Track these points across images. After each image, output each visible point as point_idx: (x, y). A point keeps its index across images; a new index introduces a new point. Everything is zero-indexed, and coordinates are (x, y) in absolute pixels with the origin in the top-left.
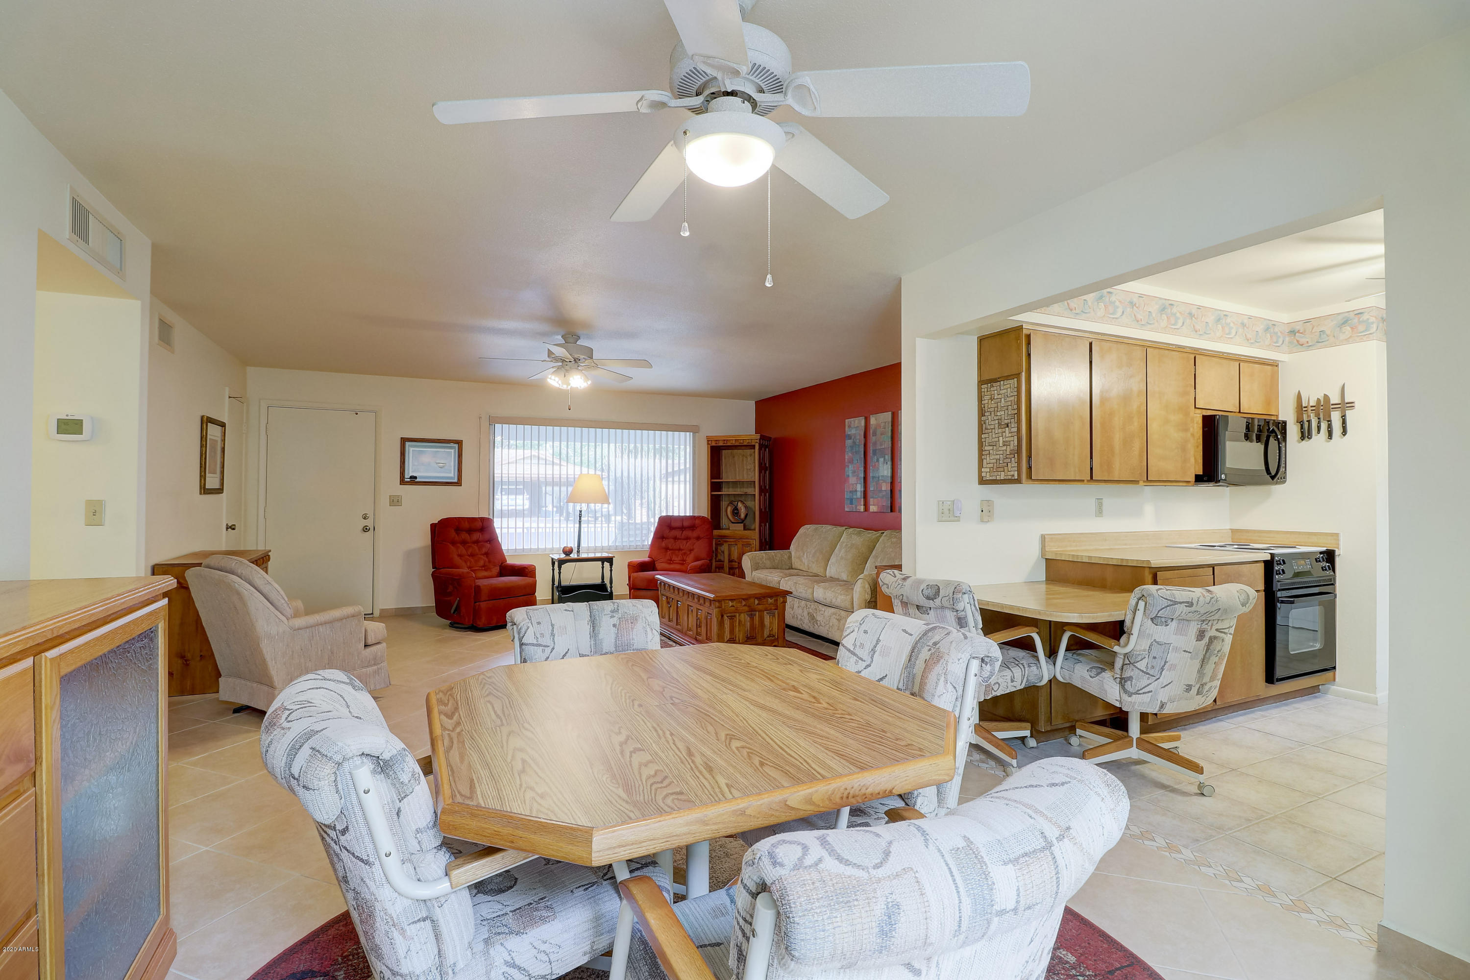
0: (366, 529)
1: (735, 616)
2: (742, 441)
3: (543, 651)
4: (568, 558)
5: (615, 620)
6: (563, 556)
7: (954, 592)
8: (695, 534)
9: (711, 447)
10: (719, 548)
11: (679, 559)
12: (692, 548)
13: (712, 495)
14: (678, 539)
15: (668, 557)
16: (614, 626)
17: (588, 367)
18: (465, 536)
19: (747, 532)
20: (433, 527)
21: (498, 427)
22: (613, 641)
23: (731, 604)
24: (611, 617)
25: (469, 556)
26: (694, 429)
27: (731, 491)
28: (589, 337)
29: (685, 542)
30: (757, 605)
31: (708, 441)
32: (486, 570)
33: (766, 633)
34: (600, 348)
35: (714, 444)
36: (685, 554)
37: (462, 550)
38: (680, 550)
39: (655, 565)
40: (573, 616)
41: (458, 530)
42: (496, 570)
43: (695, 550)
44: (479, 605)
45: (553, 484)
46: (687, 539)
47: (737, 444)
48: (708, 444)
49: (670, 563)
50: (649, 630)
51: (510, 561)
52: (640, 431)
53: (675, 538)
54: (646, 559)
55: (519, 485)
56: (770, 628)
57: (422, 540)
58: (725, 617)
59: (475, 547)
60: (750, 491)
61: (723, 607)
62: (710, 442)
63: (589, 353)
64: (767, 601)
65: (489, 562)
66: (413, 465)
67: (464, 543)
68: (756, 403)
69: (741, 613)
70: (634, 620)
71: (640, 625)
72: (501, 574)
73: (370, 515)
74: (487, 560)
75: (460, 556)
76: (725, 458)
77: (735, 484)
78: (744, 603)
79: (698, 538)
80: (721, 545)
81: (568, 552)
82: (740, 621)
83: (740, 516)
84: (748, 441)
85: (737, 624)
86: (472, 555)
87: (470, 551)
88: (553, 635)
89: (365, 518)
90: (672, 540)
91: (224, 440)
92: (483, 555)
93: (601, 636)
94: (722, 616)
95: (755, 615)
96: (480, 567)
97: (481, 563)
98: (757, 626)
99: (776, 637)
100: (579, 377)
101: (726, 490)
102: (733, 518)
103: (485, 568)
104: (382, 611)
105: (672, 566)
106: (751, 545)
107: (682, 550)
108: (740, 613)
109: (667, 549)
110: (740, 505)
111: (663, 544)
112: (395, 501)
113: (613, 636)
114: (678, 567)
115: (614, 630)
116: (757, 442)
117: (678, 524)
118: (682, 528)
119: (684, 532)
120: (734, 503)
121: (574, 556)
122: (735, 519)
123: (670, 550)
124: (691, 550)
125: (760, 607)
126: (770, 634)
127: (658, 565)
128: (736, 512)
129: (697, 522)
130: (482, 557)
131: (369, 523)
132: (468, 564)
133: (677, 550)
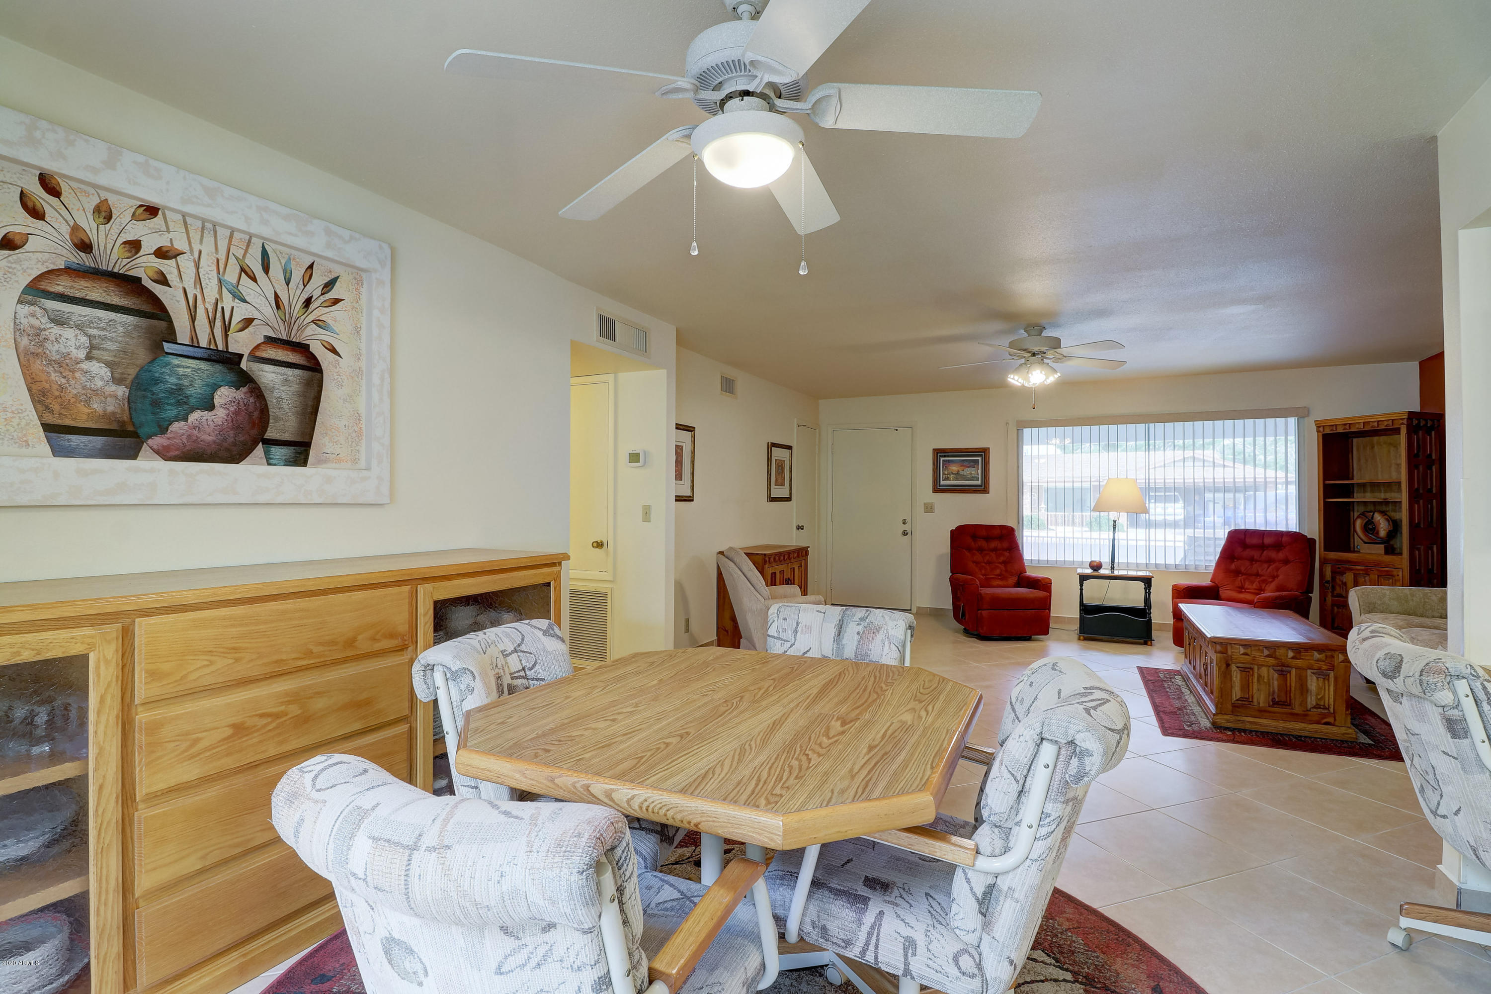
0: (905, 533)
1: (1252, 669)
2: (1376, 424)
3: (782, 645)
4: (1096, 574)
5: (860, 628)
6: (1089, 571)
7: (1422, 671)
8: (1281, 555)
9: (1324, 435)
10: (1338, 577)
11: (1254, 586)
12: (1275, 574)
13: (1325, 503)
14: (1256, 561)
15: (1238, 583)
16: (858, 633)
17: (1057, 360)
18: (982, 543)
19: (1388, 558)
20: (952, 531)
21: (1027, 431)
22: (855, 648)
23: (1242, 650)
24: (858, 624)
25: (986, 563)
26: (1301, 413)
27: (1369, 497)
28: (1056, 325)
29: (1266, 565)
30: (1293, 658)
31: (1318, 427)
32: (1001, 579)
33: (1311, 701)
34: (1068, 337)
35: (1328, 431)
36: (1264, 581)
37: (978, 557)
38: (1257, 575)
39: (1218, 591)
40: (822, 617)
41: (975, 537)
42: (1013, 580)
43: (1280, 577)
44: (981, 613)
45: (1216, 490)
46: (1270, 561)
47: (1367, 428)
48: (1318, 431)
49: (1241, 592)
50: (887, 643)
51: (1030, 573)
52: (1283, 420)
53: (1252, 560)
54: (1206, 582)
55: (1169, 492)
56: (1317, 694)
57: (945, 547)
58: (1233, 667)
59: (993, 555)
60: (1392, 496)
61: (1229, 653)
62: (1321, 429)
63: (1056, 343)
64: (1312, 656)
65: (1006, 571)
66: (944, 474)
67: (981, 550)
68: (1420, 363)
69: (1263, 665)
70: (877, 630)
71: (880, 636)
72: (1018, 585)
73: (908, 521)
74: (1004, 569)
75: (977, 563)
76: (1358, 450)
77: (1375, 486)
78: (1266, 652)
79: (1286, 562)
80: (1342, 573)
81: (1096, 567)
82: (1259, 676)
83: (1378, 533)
84: (1386, 423)
85: (1255, 680)
86: (989, 563)
87: (987, 558)
88: (796, 631)
89: (904, 523)
90: (1247, 563)
91: (791, 460)
92: (1001, 563)
93: (844, 642)
94: (1228, 665)
95: (1290, 672)
96: (996, 575)
97: (998, 572)
98: (1293, 689)
99: (1332, 711)
100: (1038, 371)
101: (1359, 495)
102: (1366, 536)
103: (1002, 577)
104: (919, 608)
105: (1242, 596)
106: (1393, 576)
107: (1261, 576)
108: (1260, 666)
109: (1237, 573)
110: (1378, 517)
111: (1233, 566)
112: (929, 508)
113: (856, 643)
114: (1249, 597)
115: (857, 637)
116: (1403, 424)
117: (1255, 541)
118: (1262, 547)
119: (1265, 552)
120: (1368, 514)
121: (1103, 572)
122: (1370, 538)
123: (1243, 574)
124: (1274, 577)
125: (1298, 662)
126: (1317, 704)
127: (1223, 593)
128: (1370, 528)
129: (1284, 539)
130: (1000, 565)
131: (907, 527)
132: (983, 572)
133: (1255, 575)
